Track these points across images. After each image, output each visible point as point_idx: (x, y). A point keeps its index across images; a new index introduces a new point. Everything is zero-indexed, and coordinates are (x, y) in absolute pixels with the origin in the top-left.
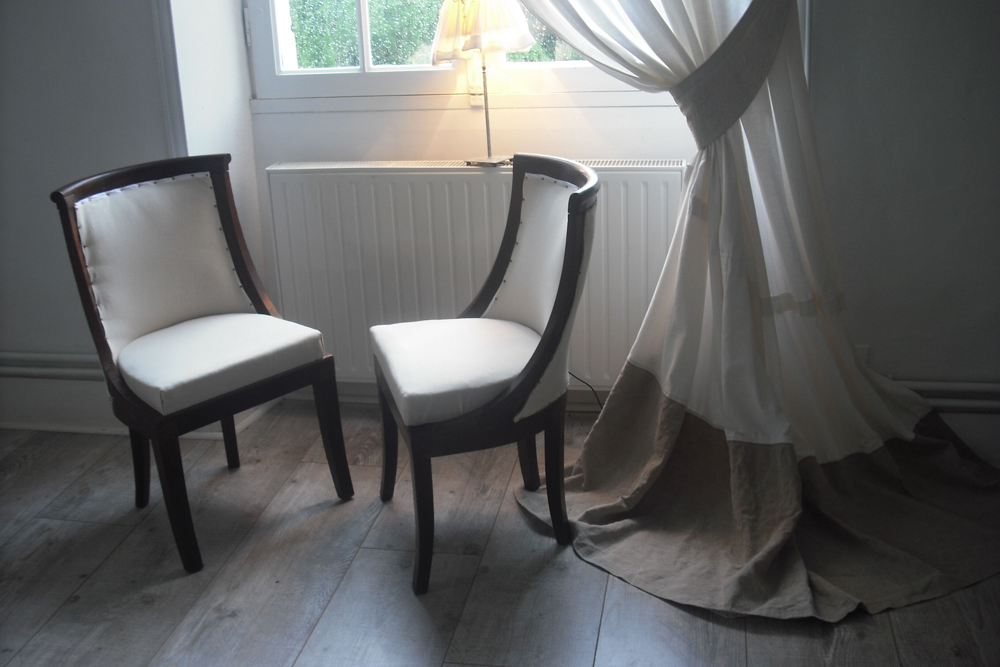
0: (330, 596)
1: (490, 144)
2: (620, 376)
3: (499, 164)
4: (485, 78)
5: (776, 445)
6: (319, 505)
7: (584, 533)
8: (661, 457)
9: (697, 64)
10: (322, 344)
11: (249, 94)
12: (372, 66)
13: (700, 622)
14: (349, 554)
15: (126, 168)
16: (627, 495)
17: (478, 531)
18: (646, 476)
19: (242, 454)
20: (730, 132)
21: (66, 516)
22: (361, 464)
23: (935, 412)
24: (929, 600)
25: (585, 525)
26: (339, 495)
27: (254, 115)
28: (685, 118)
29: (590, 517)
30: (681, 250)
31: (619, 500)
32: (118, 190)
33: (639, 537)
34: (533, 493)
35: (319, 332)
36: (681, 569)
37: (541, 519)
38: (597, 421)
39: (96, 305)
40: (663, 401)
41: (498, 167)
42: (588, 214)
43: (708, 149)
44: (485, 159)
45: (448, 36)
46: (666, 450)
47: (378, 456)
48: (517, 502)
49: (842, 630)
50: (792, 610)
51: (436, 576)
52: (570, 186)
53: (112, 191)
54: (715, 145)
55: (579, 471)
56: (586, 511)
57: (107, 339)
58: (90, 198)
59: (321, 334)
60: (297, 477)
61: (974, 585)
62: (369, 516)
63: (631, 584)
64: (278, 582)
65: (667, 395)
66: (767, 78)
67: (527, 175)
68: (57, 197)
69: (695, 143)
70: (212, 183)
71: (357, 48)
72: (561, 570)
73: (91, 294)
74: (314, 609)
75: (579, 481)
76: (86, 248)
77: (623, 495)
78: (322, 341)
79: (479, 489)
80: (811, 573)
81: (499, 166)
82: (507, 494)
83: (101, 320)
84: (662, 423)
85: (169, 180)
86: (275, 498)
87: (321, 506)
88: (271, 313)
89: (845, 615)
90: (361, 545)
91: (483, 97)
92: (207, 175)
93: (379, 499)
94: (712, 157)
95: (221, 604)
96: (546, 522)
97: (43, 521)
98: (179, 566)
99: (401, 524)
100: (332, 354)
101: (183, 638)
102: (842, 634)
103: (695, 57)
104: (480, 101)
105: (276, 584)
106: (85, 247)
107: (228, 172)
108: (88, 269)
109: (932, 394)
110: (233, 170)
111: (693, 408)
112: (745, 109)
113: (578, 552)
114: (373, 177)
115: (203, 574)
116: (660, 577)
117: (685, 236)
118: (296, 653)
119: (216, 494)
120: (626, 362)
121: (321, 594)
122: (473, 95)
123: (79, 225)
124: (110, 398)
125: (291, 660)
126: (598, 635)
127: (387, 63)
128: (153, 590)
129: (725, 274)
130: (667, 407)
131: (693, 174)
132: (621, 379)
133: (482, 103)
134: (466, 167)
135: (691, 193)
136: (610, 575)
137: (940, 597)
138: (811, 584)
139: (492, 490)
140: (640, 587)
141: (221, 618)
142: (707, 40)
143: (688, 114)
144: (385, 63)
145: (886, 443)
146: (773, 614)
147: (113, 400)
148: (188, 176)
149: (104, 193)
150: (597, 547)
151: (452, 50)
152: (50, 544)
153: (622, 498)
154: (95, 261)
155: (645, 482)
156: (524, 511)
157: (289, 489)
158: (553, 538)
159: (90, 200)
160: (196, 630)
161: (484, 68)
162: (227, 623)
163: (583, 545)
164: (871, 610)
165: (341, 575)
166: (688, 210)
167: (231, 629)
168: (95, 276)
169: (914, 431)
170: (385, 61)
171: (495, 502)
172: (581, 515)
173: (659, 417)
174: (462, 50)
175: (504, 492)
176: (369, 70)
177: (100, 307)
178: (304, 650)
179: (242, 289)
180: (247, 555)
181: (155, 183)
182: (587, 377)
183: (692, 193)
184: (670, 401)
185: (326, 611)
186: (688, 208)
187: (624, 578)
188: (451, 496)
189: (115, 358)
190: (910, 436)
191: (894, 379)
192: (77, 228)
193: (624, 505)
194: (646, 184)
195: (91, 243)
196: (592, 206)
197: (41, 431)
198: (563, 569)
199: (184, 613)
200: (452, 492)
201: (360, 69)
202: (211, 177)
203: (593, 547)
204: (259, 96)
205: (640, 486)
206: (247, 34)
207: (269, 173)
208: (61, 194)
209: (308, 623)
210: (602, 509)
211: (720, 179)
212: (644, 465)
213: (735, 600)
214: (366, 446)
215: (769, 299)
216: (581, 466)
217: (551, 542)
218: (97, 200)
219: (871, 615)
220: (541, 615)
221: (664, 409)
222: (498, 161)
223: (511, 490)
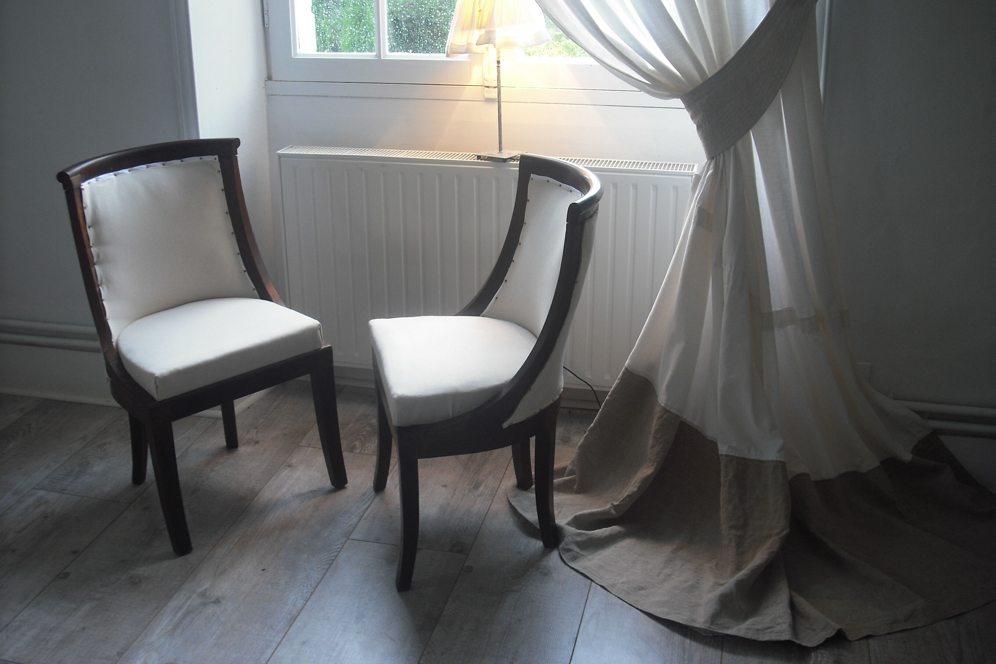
0: (314, 588)
1: (502, 139)
2: (617, 381)
3: (509, 160)
4: (499, 72)
5: (768, 461)
6: (312, 492)
7: (570, 538)
8: (652, 465)
9: (709, 72)
10: (321, 334)
11: (264, 76)
12: (388, 53)
13: (677, 638)
14: (336, 545)
15: (135, 148)
16: (617, 501)
17: (467, 528)
18: (636, 484)
19: (241, 433)
20: (739, 144)
21: (64, 490)
22: (358, 451)
23: (935, 433)
24: (911, 629)
25: (572, 530)
26: (333, 483)
27: (269, 96)
28: (695, 126)
29: (578, 522)
30: (684, 260)
31: (608, 506)
32: (126, 171)
33: (627, 543)
34: (524, 492)
35: (319, 323)
36: (664, 580)
37: (530, 520)
38: (592, 425)
39: (99, 286)
40: (657, 411)
41: (507, 163)
42: (587, 224)
43: (717, 160)
44: (495, 154)
45: (463, 29)
46: (658, 460)
47: (373, 445)
48: (509, 501)
49: (819, 655)
50: (771, 632)
51: (419, 574)
52: (574, 191)
53: (120, 171)
54: (724, 155)
55: (572, 472)
56: (575, 515)
57: (108, 319)
58: (96, 178)
59: (320, 324)
60: (294, 461)
61: (958, 616)
62: (360, 506)
63: (612, 594)
64: (264, 570)
65: (663, 405)
66: (780, 90)
67: (532, 176)
68: (63, 177)
69: (704, 152)
70: (220, 167)
71: (374, 34)
72: (545, 574)
73: (94, 275)
74: (296, 600)
75: (572, 482)
76: (91, 229)
77: (613, 501)
78: (321, 332)
79: (472, 484)
80: (795, 594)
81: (510, 161)
82: (499, 491)
83: (102, 300)
84: (656, 432)
85: (178, 162)
86: (270, 482)
87: (313, 493)
88: (273, 299)
89: (823, 640)
90: (349, 536)
91: (497, 89)
92: (215, 159)
93: (372, 489)
94: (720, 168)
95: (206, 589)
96: (534, 524)
97: (41, 493)
98: (168, 547)
99: (391, 517)
100: (331, 344)
101: (165, 622)
102: (819, 659)
103: (708, 65)
104: (493, 94)
105: (262, 571)
106: (89, 227)
107: (237, 157)
108: (92, 249)
109: (933, 416)
110: (242, 154)
111: (689, 417)
112: (756, 121)
113: (563, 556)
114: (383, 166)
115: (192, 557)
116: (642, 589)
117: (689, 245)
118: (274, 645)
119: (212, 475)
120: (624, 368)
121: (306, 585)
122: (488, 87)
123: (84, 206)
124: (107, 379)
125: (270, 651)
126: (575, 645)
127: (403, 51)
128: (141, 571)
129: (726, 287)
130: (662, 417)
131: (700, 184)
132: (618, 384)
133: (495, 96)
134: (476, 161)
135: (696, 203)
136: (593, 583)
137: (922, 627)
138: (792, 605)
139: (485, 486)
140: (621, 597)
141: (204, 604)
142: (721, 49)
143: (698, 122)
144: (401, 51)
145: (882, 463)
146: (750, 635)
147: (111, 382)
148: (196, 159)
149: (112, 173)
150: (582, 553)
151: (466, 43)
152: (46, 517)
153: (612, 504)
154: (99, 241)
155: (635, 489)
156: (514, 510)
157: (285, 473)
158: (540, 540)
159: (97, 180)
160: (179, 614)
161: (498, 62)
162: (210, 610)
163: (569, 550)
164: (851, 636)
165: (327, 566)
166: (693, 220)
167: (214, 615)
168: (98, 256)
169: (912, 453)
170: (401, 48)
171: (486, 499)
172: (570, 518)
173: (654, 425)
174: (476, 45)
175: (496, 489)
176: (384, 57)
177: (103, 288)
178: (283, 642)
179: (246, 273)
180: (236, 540)
181: (164, 165)
182: (588, 376)
183: (698, 203)
184: (665, 411)
185: (309, 603)
186: (693, 218)
187: (606, 587)
188: (443, 490)
189: (114, 339)
190: (907, 457)
191: (895, 399)
192: (83, 208)
193: (613, 512)
194: (656, 188)
195: (96, 223)
196: (592, 216)
197: (47, 400)
198: (546, 573)
199: (169, 597)
200: (445, 486)
201: (376, 55)
202: (219, 160)
203: (579, 553)
204: (274, 78)
205: (631, 493)
206: (265, 15)
207: (280, 156)
208: (67, 174)
209: (290, 614)
210: (591, 514)
211: (727, 190)
212: (636, 472)
213: (714, 617)
214: (364, 433)
215: (771, 314)
216: (575, 468)
217: (538, 544)
218: (104, 181)
219: (850, 641)
220: (520, 620)
221: (658, 418)
222: (509, 157)
223: (503, 487)
